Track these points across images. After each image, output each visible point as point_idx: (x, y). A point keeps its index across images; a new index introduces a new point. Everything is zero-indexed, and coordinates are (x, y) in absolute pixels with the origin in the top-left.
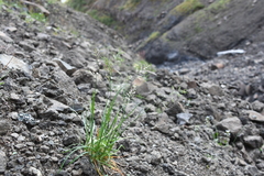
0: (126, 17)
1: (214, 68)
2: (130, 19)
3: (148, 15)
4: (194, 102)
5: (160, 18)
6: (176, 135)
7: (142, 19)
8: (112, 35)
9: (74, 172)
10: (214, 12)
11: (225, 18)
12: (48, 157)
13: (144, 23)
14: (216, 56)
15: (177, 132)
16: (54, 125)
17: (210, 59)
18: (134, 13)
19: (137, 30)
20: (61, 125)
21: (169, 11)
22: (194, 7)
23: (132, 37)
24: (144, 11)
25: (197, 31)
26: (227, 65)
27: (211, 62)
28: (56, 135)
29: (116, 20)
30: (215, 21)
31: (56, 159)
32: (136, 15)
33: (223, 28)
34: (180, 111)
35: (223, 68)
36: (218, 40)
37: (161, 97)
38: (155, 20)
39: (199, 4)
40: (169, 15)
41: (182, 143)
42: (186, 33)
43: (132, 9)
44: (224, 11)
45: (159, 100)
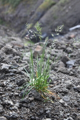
0: (11, 18)
1: (69, 38)
2: (14, 19)
3: (24, 14)
4: (72, 54)
5: (31, 15)
6: (72, 72)
7: (20, 17)
8: (6, 30)
9: (30, 98)
10: (62, 5)
11: (70, 7)
12: (12, 93)
13: (22, 20)
14: (69, 31)
15: (71, 71)
16: (8, 76)
17: (66, 33)
18: (15, 14)
19: (19, 24)
20: (12, 76)
21: (36, 9)
22: (50, 4)
23: (17, 29)
24: (21, 12)
25: (55, 19)
26: (77, 35)
27: (67, 36)
28: (11, 81)
29: (5, 21)
30: (64, 10)
31: (17, 94)
32: (17, 15)
33: (70, 14)
34: (68, 60)
35: (75, 37)
36: (68, 21)
37: (54, 55)
38: (29, 16)
39: (53, 2)
40: (36, 12)
41: (76, 76)
42: (49, 21)
43: (13, 12)
44: (68, 3)
45: (53, 57)
